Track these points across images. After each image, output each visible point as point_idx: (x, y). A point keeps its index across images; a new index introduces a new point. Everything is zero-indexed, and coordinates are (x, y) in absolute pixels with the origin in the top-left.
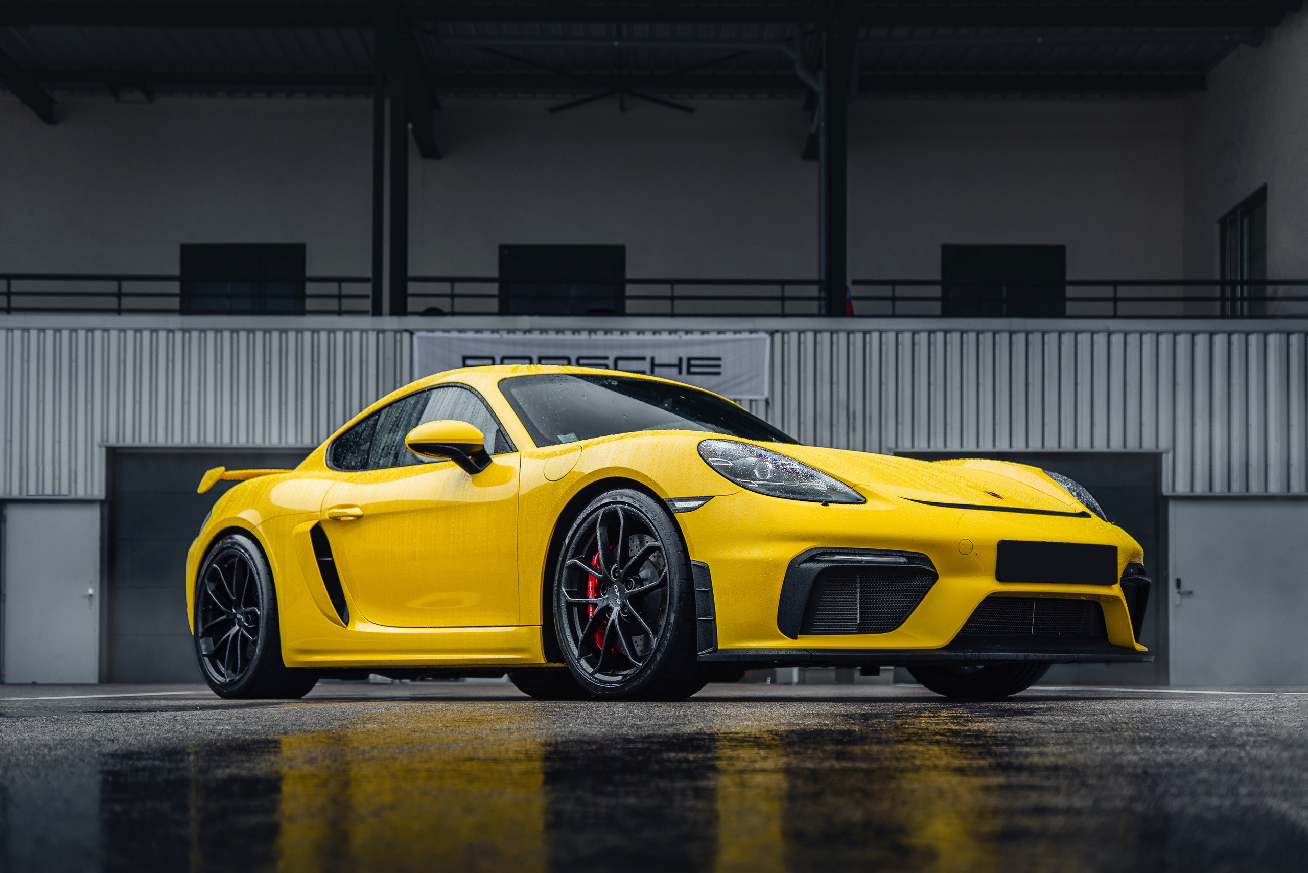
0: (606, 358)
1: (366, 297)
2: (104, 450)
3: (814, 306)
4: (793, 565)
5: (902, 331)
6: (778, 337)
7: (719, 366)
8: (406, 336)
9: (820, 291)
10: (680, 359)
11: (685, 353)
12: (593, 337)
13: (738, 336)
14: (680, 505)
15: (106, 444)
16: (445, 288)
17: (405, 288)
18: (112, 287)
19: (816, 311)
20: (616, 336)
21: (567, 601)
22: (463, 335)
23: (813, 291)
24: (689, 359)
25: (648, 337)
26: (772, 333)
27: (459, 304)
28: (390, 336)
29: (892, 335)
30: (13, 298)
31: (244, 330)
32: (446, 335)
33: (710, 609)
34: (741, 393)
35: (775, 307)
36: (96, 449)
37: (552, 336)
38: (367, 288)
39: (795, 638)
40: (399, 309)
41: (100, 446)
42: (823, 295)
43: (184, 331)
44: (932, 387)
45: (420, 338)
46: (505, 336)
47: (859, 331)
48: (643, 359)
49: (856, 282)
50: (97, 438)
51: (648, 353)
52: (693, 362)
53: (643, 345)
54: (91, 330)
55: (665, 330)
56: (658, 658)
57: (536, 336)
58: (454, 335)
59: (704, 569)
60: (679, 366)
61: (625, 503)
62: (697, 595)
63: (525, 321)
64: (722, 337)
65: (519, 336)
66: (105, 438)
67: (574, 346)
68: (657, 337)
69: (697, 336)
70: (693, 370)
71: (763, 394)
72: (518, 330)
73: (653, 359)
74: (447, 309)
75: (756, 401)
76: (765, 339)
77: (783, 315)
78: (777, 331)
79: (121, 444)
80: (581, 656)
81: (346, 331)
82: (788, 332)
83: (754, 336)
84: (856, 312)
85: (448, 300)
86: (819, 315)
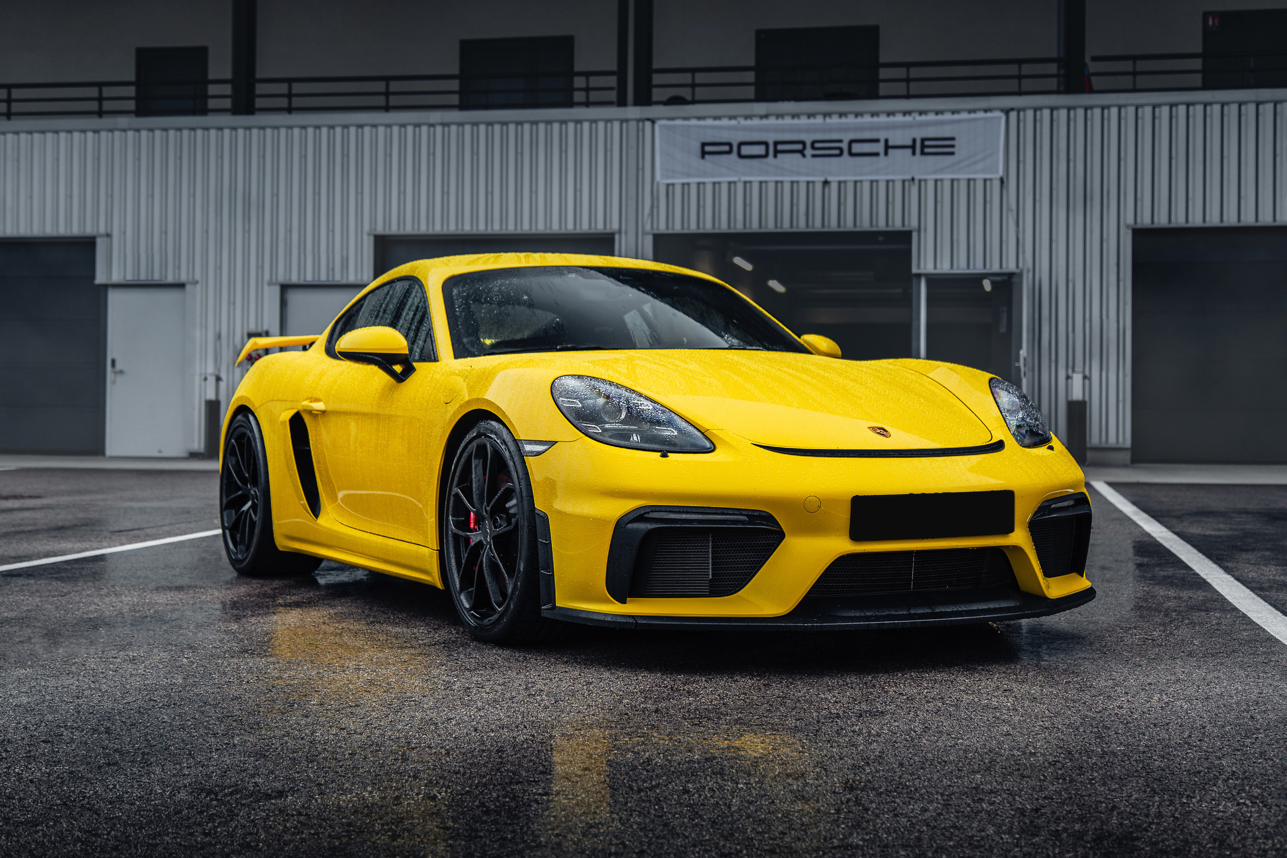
0: (840, 141)
1: (612, 89)
2: (372, 238)
3: (1053, 83)
4: (621, 526)
5: (1142, 106)
6: (1013, 115)
7: (953, 146)
8: (648, 124)
9: (1059, 68)
10: (914, 140)
11: (919, 134)
12: (828, 120)
13: (973, 116)
15: (374, 232)
16: (687, 78)
17: (650, 79)
18: (380, 86)
19: (1055, 88)
20: (851, 119)
21: (452, 530)
22: (702, 123)
23: (1053, 68)
24: (923, 140)
25: (883, 119)
26: (1007, 112)
27: (700, 93)
28: (633, 124)
29: (1131, 110)
30: (294, 100)
31: (498, 123)
32: (686, 123)
34: (975, 173)
35: (1013, 85)
36: (365, 237)
37: (788, 121)
38: (612, 81)
39: (623, 601)
40: (644, 99)
41: (369, 234)
42: (1062, 72)
43: (444, 125)
44: (1174, 162)
45: (661, 126)
46: (743, 122)
47: (1097, 106)
48: (877, 141)
49: (1095, 59)
50: (366, 228)
51: (882, 135)
52: (927, 143)
53: (878, 128)
54: (360, 126)
55: (899, 112)
56: (512, 607)
57: (772, 121)
58: (694, 122)
59: (545, 520)
60: (913, 147)
61: (492, 438)
62: (540, 547)
63: (761, 108)
64: (956, 117)
65: (756, 122)
66: (373, 227)
67: (809, 130)
68: (892, 119)
69: (931, 117)
70: (927, 150)
71: (997, 172)
72: (755, 116)
73: (886, 141)
74: (689, 98)
75: (991, 180)
76: (1000, 118)
77: (1020, 93)
78: (1012, 109)
79: (387, 232)
81: (593, 121)
82: (1024, 109)
83: (989, 115)
84: (1095, 88)
85: (689, 90)
86: (1058, 92)
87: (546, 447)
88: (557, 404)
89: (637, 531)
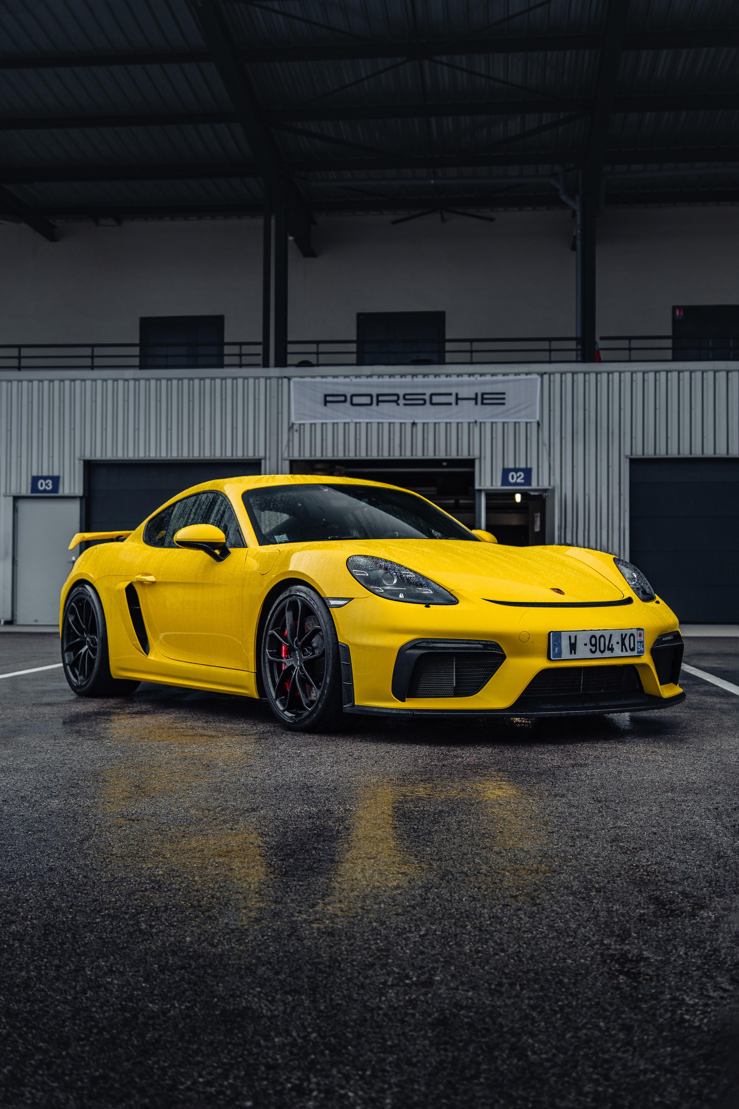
0: (424, 394)
1: (259, 355)
2: (82, 462)
3: (573, 355)
4: (402, 651)
5: (636, 372)
6: (546, 377)
7: (504, 399)
8: (285, 381)
9: (577, 344)
10: (477, 394)
11: (480, 390)
12: (415, 379)
13: (518, 377)
14: (332, 602)
15: (83, 458)
16: (313, 348)
17: (286, 348)
18: (88, 351)
19: (574, 359)
20: (431, 379)
21: (269, 659)
22: (324, 380)
23: (573, 344)
24: (483, 394)
25: (454, 379)
26: (542, 375)
27: (323, 359)
28: (274, 381)
29: (628, 375)
30: (22, 360)
31: (176, 378)
32: (313, 380)
33: (350, 678)
34: (519, 418)
35: (545, 356)
36: (77, 462)
37: (386, 379)
38: (259, 349)
39: (403, 701)
40: (281, 362)
41: (80, 460)
42: (579, 347)
43: (135, 380)
44: (657, 411)
45: (294, 382)
46: (354, 380)
47: (604, 372)
48: (450, 394)
49: (602, 338)
50: (78, 455)
51: (453, 391)
52: (485, 396)
53: (450, 385)
54: (73, 380)
55: (465, 374)
56: (320, 707)
57: (375, 379)
58: (318, 379)
59: (346, 649)
60: (476, 399)
61: (302, 597)
62: (342, 667)
63: (367, 369)
64: (506, 378)
65: (363, 380)
66: (83, 454)
67: (401, 386)
68: (460, 379)
69: (488, 378)
70: (485, 401)
71: (535, 418)
72: (363, 375)
73: (457, 395)
74: (314, 362)
75: (531, 423)
76: (536, 379)
77: (550, 362)
78: (545, 373)
79: (93, 458)
80: (277, 697)
81: (245, 378)
82: (553, 373)
83: (529, 377)
84: (603, 359)
85: (315, 356)
86: (576, 361)
87: (346, 602)
88: (352, 574)
89: (414, 654)
